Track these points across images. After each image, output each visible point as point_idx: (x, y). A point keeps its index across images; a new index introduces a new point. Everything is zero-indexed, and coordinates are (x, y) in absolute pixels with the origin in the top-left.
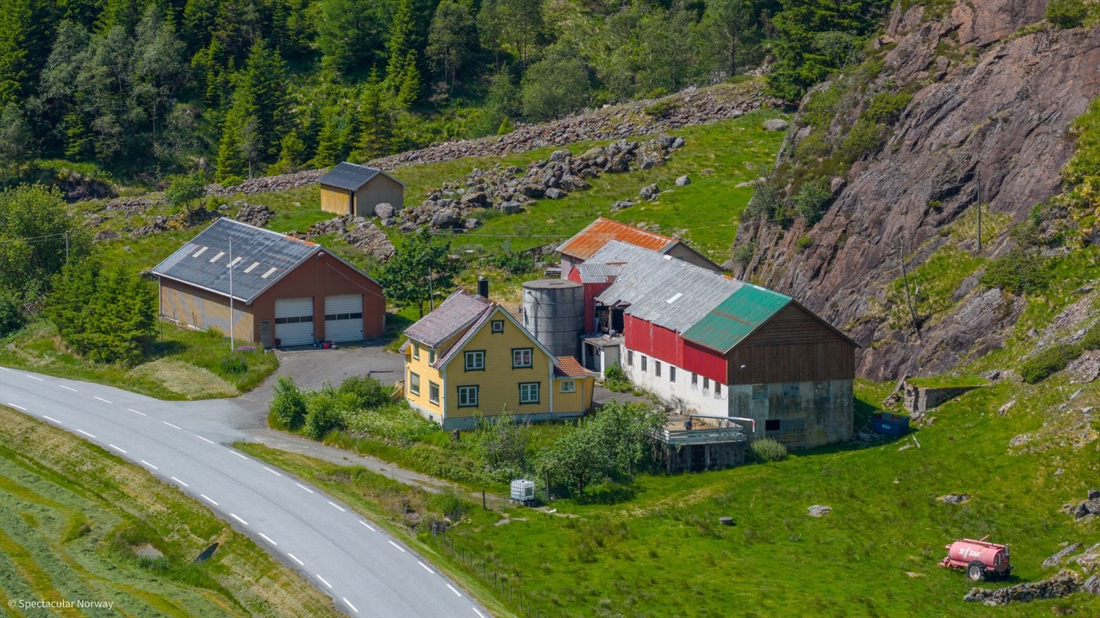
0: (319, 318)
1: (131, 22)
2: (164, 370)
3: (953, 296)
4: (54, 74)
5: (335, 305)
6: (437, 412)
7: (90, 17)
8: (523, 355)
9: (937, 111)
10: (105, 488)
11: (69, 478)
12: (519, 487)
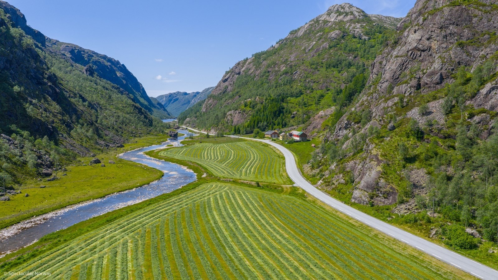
0: (275, 136)
1: (264, 122)
2: (265, 138)
3: (314, 134)
4: (259, 125)
5: (276, 135)
6: (281, 139)
7: (261, 122)
8: (287, 136)
9: (313, 123)
10: (261, 143)
11: (259, 143)
12: (286, 143)
